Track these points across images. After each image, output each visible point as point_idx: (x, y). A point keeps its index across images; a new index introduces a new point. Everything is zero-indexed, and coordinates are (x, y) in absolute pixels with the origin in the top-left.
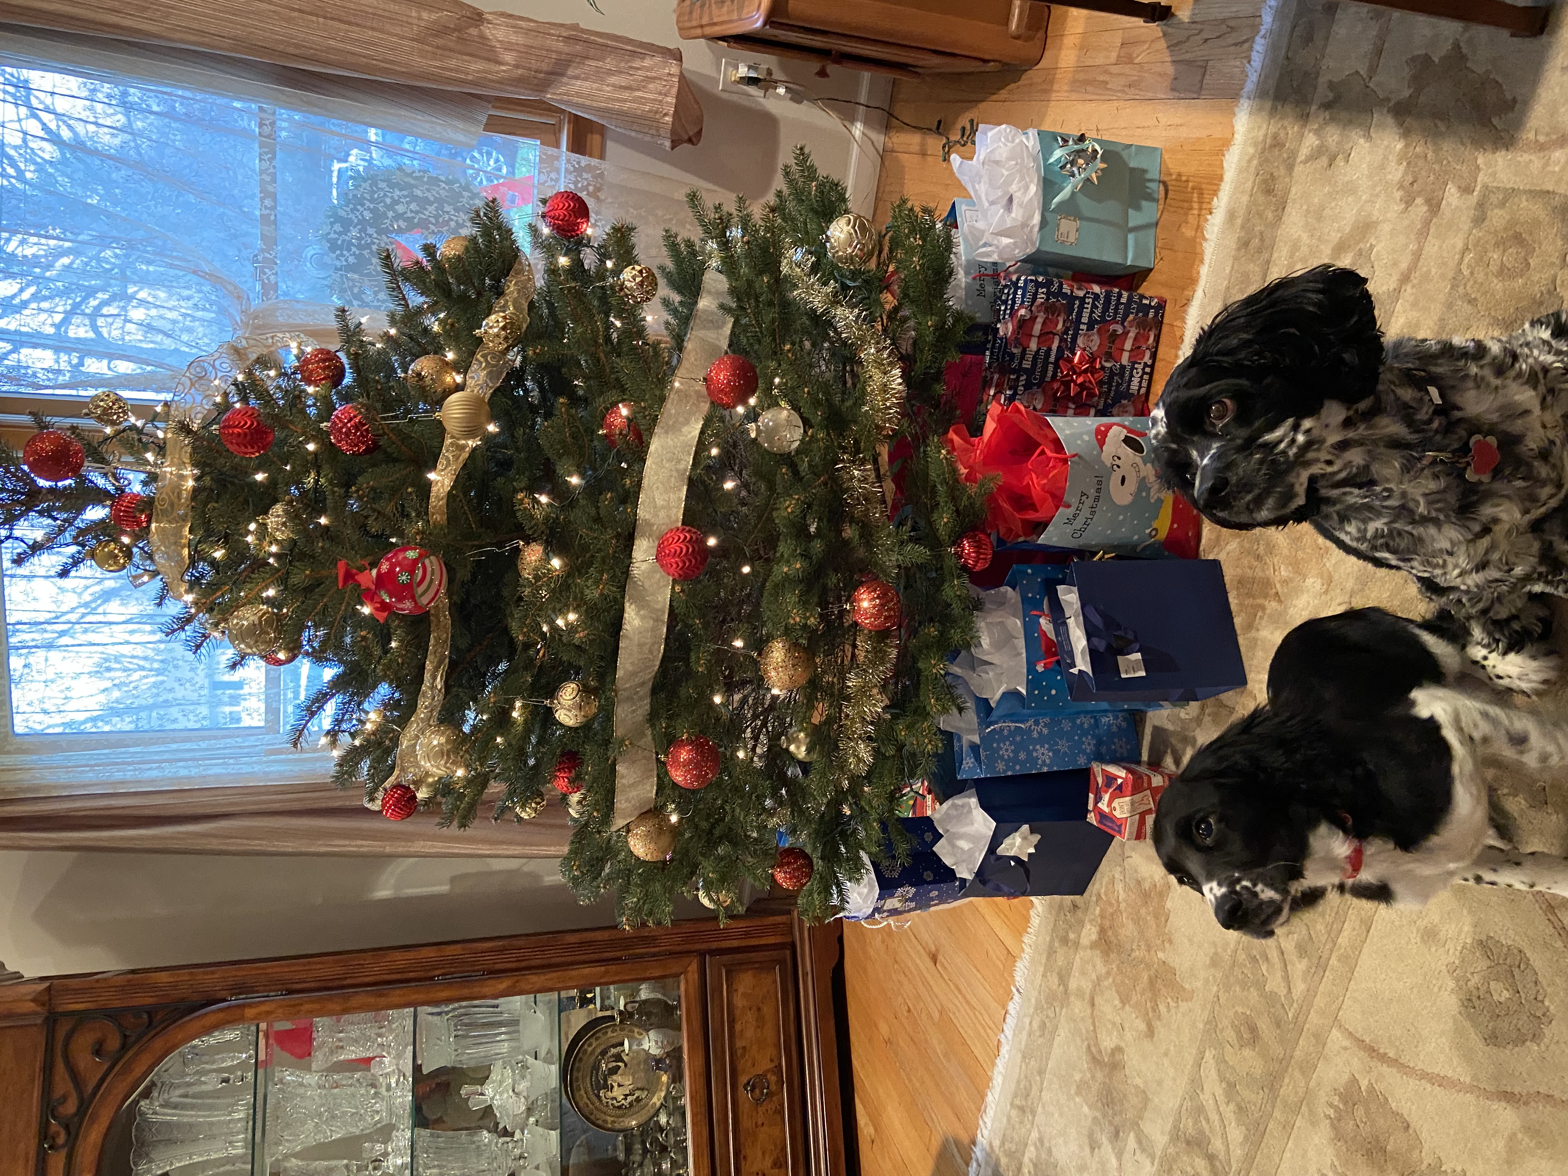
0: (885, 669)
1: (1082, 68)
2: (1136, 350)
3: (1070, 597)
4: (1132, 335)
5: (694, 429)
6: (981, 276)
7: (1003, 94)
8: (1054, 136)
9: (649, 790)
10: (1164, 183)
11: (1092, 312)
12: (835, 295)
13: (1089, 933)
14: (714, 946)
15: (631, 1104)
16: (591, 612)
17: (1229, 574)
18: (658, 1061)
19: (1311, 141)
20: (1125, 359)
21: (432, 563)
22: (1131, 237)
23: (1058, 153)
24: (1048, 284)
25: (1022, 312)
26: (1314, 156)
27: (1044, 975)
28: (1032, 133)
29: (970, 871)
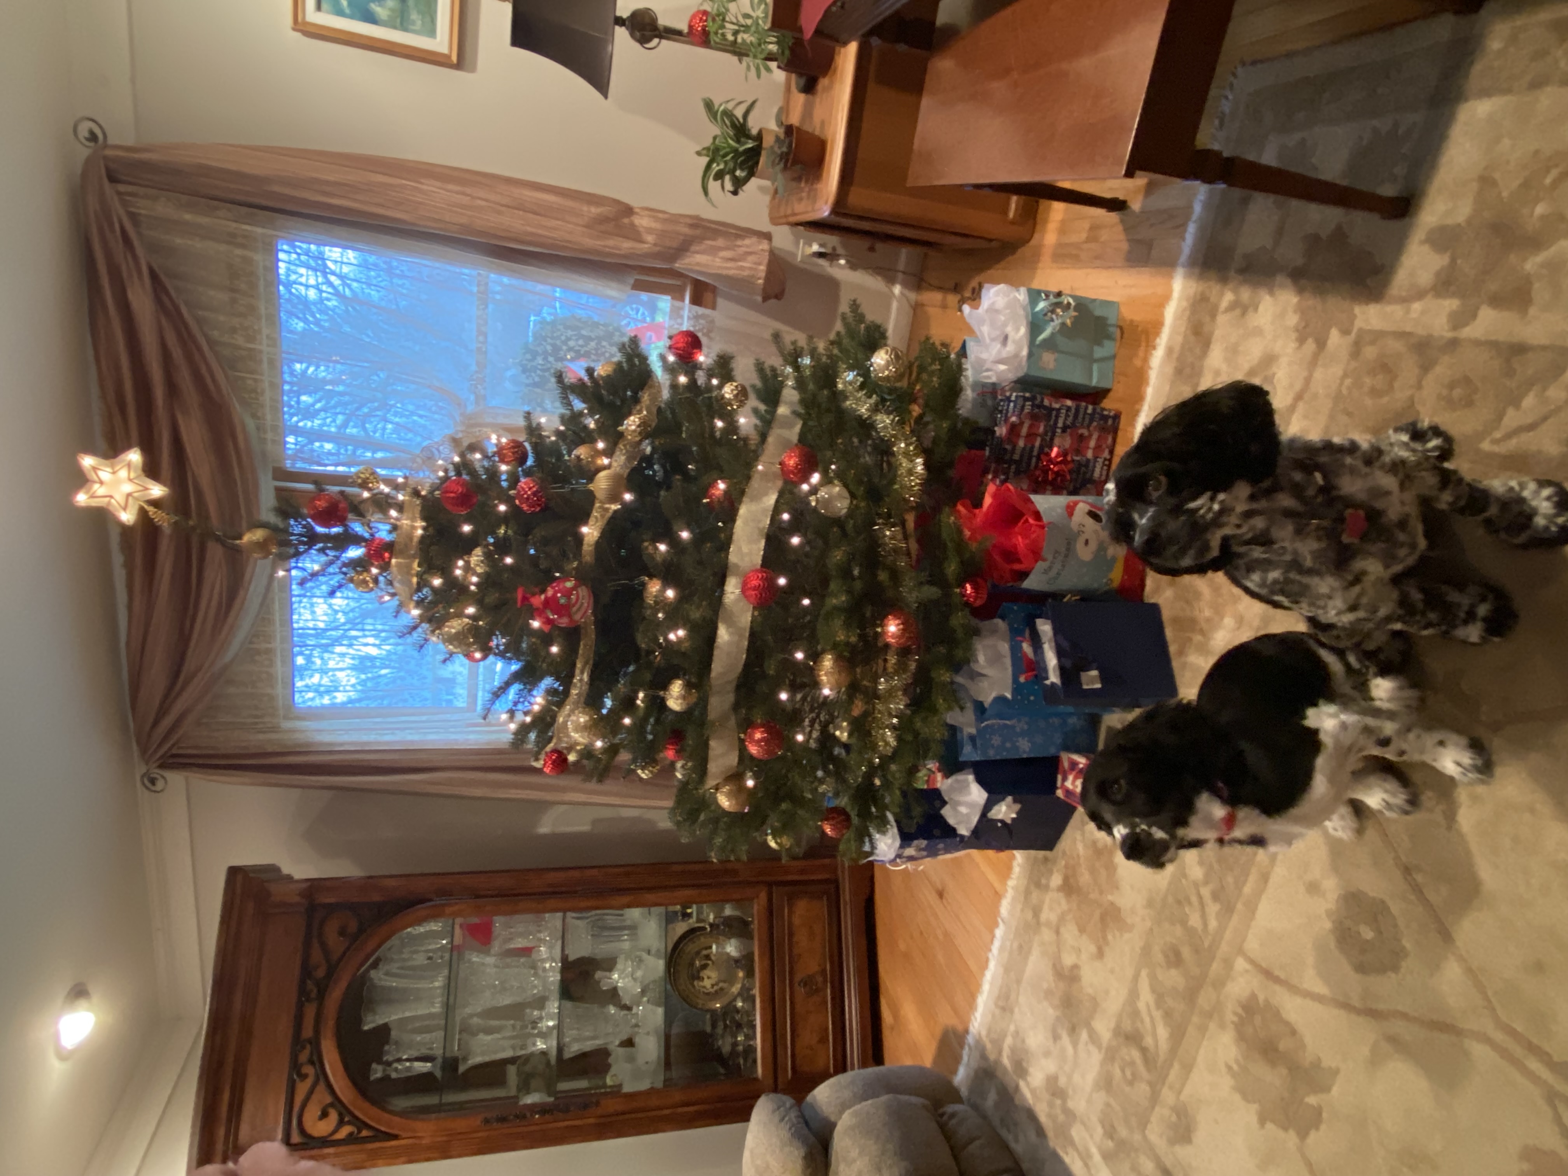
0: (907, 678)
1: (1060, 245)
2: (1098, 448)
3: (1045, 628)
4: (1095, 436)
5: (771, 499)
6: (982, 394)
7: (1003, 264)
8: (1039, 292)
9: (733, 759)
10: (1121, 328)
11: (1066, 419)
12: (876, 405)
13: (1056, 880)
14: (780, 878)
15: (716, 992)
16: (693, 628)
17: (1166, 614)
18: (737, 961)
19: (1228, 297)
20: (1090, 454)
21: (583, 592)
22: (1095, 367)
23: (1042, 305)
24: (1032, 399)
25: (1014, 419)
26: (1232, 307)
27: (1022, 910)
28: (1023, 290)
29: (967, 829)
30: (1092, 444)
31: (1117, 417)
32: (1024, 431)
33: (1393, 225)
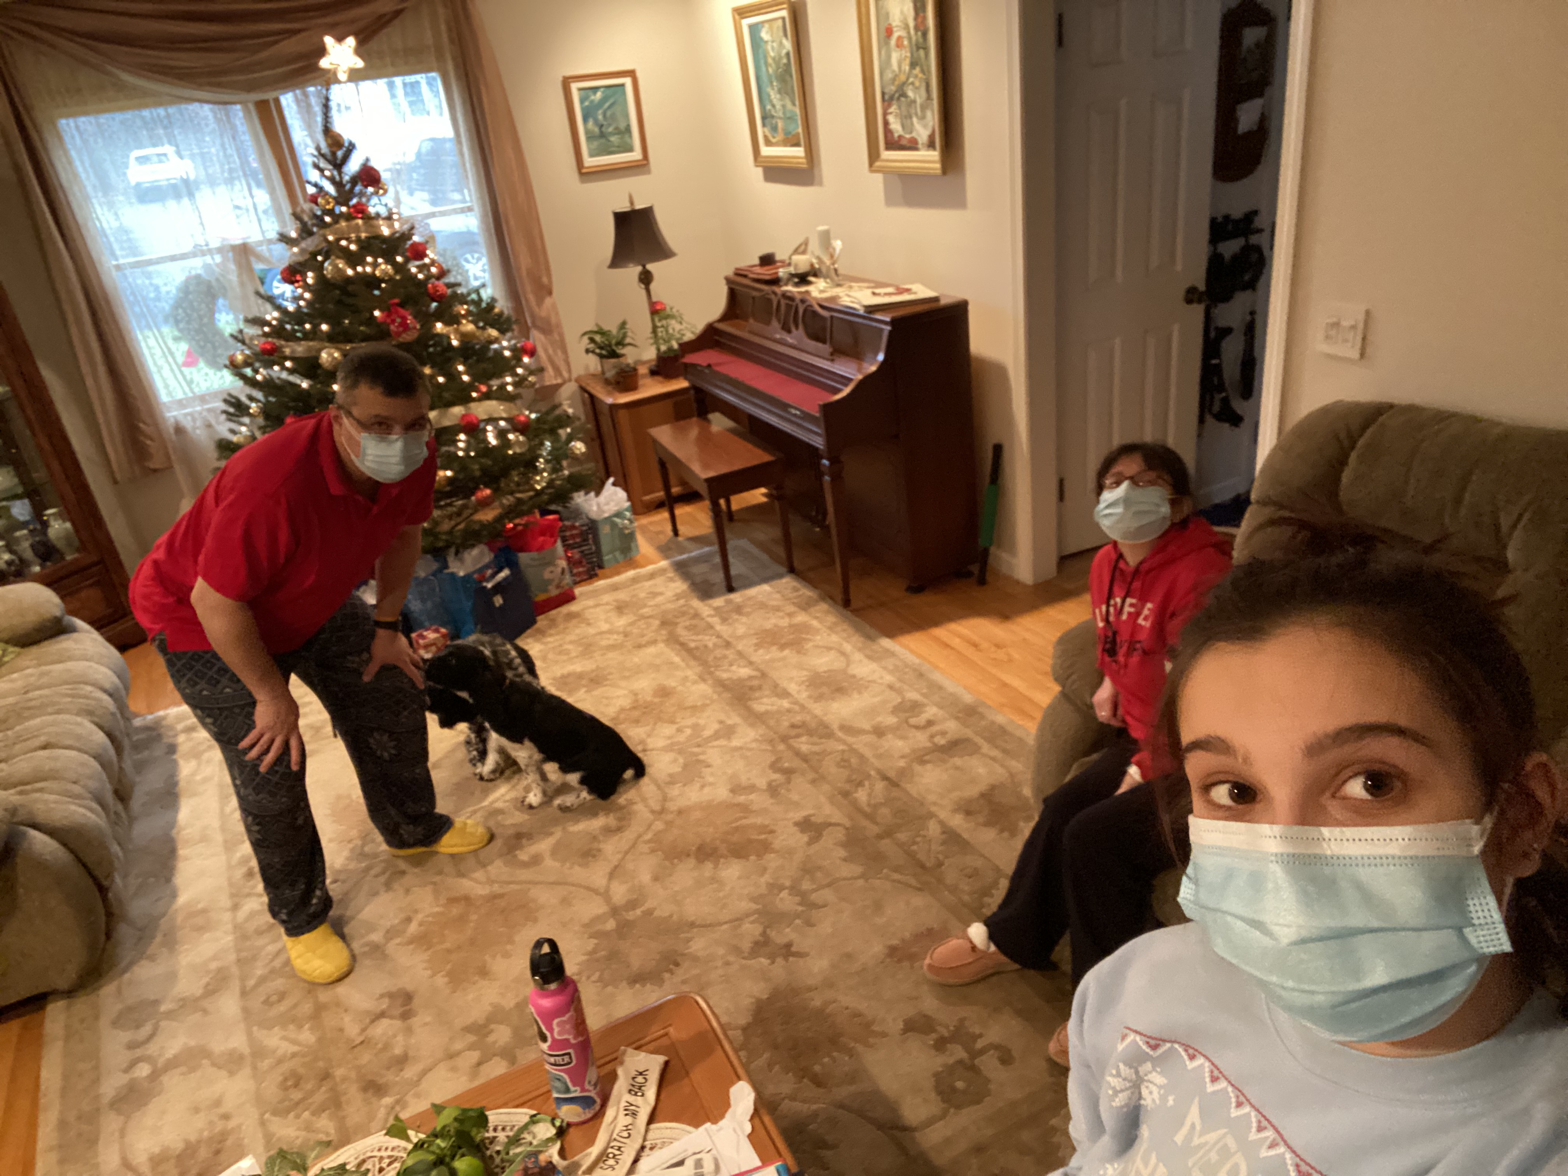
3: (505, 573)
10: (633, 559)
11: (586, 551)
22: (611, 555)
30: (581, 569)
31: (596, 575)
32: (575, 532)
33: (724, 589)
